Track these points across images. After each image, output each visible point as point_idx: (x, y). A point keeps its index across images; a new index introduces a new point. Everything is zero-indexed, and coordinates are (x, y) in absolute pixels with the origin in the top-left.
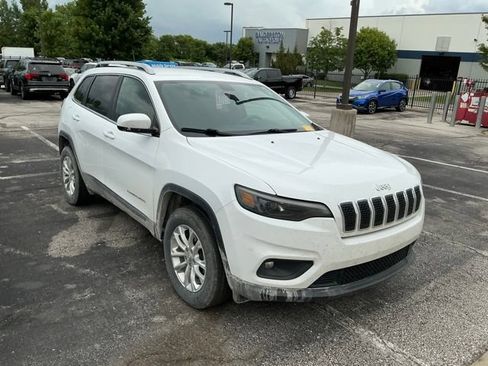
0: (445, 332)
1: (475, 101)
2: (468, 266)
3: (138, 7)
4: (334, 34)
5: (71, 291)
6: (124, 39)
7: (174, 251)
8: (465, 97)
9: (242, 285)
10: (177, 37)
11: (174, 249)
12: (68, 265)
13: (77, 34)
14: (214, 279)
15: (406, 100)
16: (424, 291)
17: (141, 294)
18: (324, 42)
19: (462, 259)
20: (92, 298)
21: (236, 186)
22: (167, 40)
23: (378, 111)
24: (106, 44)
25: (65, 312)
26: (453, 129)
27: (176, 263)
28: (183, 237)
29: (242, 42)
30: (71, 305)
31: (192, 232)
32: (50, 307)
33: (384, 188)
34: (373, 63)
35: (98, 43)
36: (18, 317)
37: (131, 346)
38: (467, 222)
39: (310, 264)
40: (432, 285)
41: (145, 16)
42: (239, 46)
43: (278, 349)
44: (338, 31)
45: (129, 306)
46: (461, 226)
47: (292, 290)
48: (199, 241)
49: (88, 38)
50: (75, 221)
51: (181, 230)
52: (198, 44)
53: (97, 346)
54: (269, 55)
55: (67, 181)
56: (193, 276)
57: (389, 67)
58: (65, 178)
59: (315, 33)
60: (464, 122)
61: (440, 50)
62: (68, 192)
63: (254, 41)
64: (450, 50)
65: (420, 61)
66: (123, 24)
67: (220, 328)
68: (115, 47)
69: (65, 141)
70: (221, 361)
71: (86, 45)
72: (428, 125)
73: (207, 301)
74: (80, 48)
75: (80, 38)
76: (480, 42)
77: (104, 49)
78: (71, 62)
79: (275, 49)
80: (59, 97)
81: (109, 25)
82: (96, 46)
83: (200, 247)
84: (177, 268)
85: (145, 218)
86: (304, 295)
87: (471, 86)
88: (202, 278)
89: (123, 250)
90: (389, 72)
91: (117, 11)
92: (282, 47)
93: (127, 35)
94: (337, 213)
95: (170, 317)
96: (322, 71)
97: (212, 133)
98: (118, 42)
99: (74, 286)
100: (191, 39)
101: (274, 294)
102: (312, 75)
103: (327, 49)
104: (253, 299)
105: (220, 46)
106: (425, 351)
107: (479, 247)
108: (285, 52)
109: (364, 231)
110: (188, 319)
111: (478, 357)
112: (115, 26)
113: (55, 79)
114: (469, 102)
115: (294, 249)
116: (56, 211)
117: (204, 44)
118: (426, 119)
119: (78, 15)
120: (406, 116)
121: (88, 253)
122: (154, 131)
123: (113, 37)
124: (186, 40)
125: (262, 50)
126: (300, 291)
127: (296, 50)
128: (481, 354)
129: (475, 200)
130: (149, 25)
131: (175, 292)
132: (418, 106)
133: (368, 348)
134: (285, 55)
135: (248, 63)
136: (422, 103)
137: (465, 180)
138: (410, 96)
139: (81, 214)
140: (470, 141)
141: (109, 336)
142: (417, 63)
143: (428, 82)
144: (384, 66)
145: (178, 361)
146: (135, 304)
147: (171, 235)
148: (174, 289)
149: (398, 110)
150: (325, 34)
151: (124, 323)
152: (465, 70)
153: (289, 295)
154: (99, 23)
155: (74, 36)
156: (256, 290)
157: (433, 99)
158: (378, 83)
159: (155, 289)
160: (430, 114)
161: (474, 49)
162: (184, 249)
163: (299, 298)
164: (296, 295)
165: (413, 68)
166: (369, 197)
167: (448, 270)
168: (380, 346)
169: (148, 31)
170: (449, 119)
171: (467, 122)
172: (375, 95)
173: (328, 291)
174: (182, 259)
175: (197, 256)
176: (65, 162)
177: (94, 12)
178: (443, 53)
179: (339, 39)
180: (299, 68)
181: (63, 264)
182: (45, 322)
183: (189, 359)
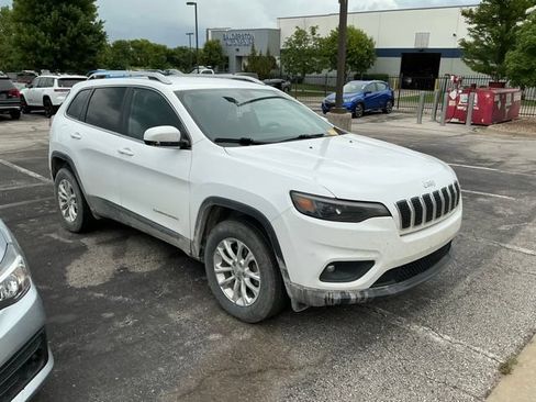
0: (493, 321)
1: (463, 98)
2: (496, 260)
3: (89, 9)
4: (309, 33)
5: (110, 319)
6: (74, 47)
7: (218, 266)
8: (453, 95)
9: (304, 292)
10: (132, 42)
11: (218, 265)
12: (96, 295)
13: (18, 42)
14: (271, 290)
15: (392, 100)
16: (462, 286)
17: (187, 315)
18: (299, 43)
19: (489, 253)
20: (135, 325)
21: (291, 192)
22: (120, 45)
23: (364, 114)
24: (54, 53)
25: (113, 341)
26: (444, 128)
27: (221, 279)
28: (230, 251)
29: (208, 45)
30: (116, 333)
31: (240, 245)
32: (94, 337)
33: (430, 184)
34: (352, 63)
35: (45, 52)
36: (64, 352)
37: (197, 365)
38: (483, 218)
39: (371, 263)
40: (468, 279)
41: (97, 20)
42: (205, 50)
43: (343, 352)
44: (313, 30)
45: (178, 327)
46: (479, 222)
47: (354, 291)
48: (250, 253)
49: (33, 47)
50: (84, 249)
51: (227, 244)
52: (157, 49)
53: (161, 369)
54: (240, 58)
55: (65, 207)
56: (244, 290)
57: (369, 67)
58: (62, 204)
59: (288, 33)
60: (453, 120)
61: (420, 46)
62: (68, 219)
63: (222, 43)
64: (430, 47)
65: (400, 59)
66: (72, 30)
67: (279, 339)
68: (65, 56)
69: (62, 162)
70: (292, 369)
71: (30, 55)
72: (419, 126)
73: (263, 313)
74: (24, 59)
75: (23, 48)
76: (460, 37)
77: (52, 60)
78: (13, 75)
79: (245, 52)
80: (9, 116)
81: (57, 32)
82: (43, 56)
83: (253, 258)
84: (223, 285)
85: (178, 236)
86: (367, 295)
87: (458, 83)
88: (256, 290)
89: (149, 273)
90: (369, 72)
91: (66, 15)
92: (253, 50)
93: (78, 41)
94: (395, 211)
95: (226, 334)
96: (299, 75)
97: (246, 142)
98: (68, 51)
99: (111, 315)
100: (149, 44)
101: (338, 297)
102: (288, 79)
103: (303, 50)
104: (314, 305)
105: (182, 50)
106: (480, 339)
107: (501, 241)
108: (258, 55)
109: (418, 228)
110: (245, 334)
111: (529, 340)
112: (64, 32)
113: (4, 95)
114: (457, 99)
115: (356, 250)
116: (58, 240)
117: (164, 48)
118: (416, 119)
119: (18, 21)
120: (394, 118)
121: (113, 280)
122: (185, 144)
123: (62, 45)
124: (142, 45)
125: (232, 53)
126: (362, 292)
127: (268, 52)
128: (530, 337)
129: (485, 197)
130: (103, 30)
131: (223, 309)
132: (404, 106)
133: (427, 343)
134: (258, 58)
135: (217, 67)
136: (408, 104)
137: (469, 178)
138: (396, 96)
139: (87, 241)
140: (462, 140)
141: (169, 359)
142: (397, 62)
143: (410, 81)
144: (364, 66)
145: (249, 374)
146: (184, 325)
147: (213, 250)
148: (222, 306)
149: (385, 112)
150: (300, 34)
151: (182, 344)
152: (446, 66)
153: (353, 297)
154: (44, 29)
155: (15, 46)
156: (320, 295)
157: (422, 98)
158: (363, 84)
159: (199, 309)
160: (420, 115)
161: (455, 45)
162: (231, 263)
163: (363, 298)
164: (359, 296)
165: (394, 66)
166: (420, 194)
167: (479, 265)
168: (438, 339)
169: (102, 37)
170: (439, 118)
171: (457, 120)
172: (361, 97)
173: (389, 290)
174: (228, 274)
175: (247, 269)
176: (61, 186)
177: (37, 18)
178: (423, 50)
179: (315, 39)
180: (272, 71)
181: (90, 293)
182: (95, 354)
183: (260, 371)
